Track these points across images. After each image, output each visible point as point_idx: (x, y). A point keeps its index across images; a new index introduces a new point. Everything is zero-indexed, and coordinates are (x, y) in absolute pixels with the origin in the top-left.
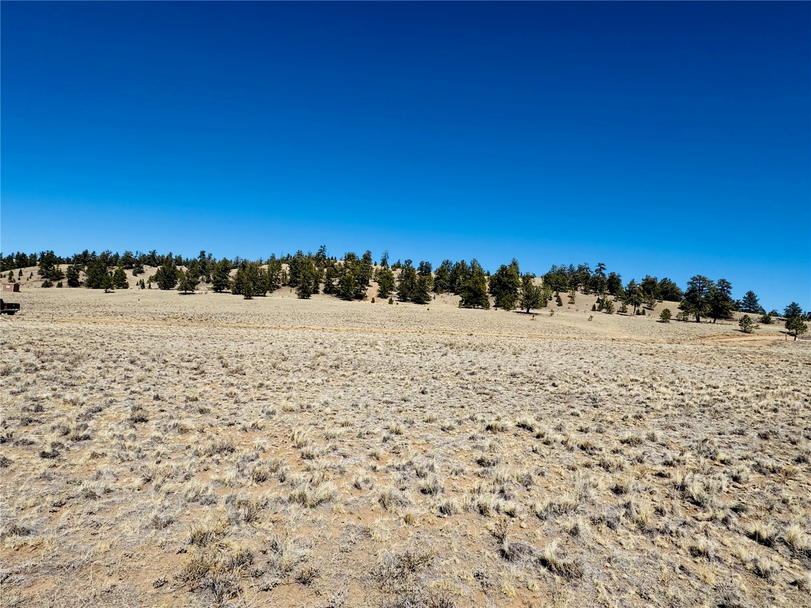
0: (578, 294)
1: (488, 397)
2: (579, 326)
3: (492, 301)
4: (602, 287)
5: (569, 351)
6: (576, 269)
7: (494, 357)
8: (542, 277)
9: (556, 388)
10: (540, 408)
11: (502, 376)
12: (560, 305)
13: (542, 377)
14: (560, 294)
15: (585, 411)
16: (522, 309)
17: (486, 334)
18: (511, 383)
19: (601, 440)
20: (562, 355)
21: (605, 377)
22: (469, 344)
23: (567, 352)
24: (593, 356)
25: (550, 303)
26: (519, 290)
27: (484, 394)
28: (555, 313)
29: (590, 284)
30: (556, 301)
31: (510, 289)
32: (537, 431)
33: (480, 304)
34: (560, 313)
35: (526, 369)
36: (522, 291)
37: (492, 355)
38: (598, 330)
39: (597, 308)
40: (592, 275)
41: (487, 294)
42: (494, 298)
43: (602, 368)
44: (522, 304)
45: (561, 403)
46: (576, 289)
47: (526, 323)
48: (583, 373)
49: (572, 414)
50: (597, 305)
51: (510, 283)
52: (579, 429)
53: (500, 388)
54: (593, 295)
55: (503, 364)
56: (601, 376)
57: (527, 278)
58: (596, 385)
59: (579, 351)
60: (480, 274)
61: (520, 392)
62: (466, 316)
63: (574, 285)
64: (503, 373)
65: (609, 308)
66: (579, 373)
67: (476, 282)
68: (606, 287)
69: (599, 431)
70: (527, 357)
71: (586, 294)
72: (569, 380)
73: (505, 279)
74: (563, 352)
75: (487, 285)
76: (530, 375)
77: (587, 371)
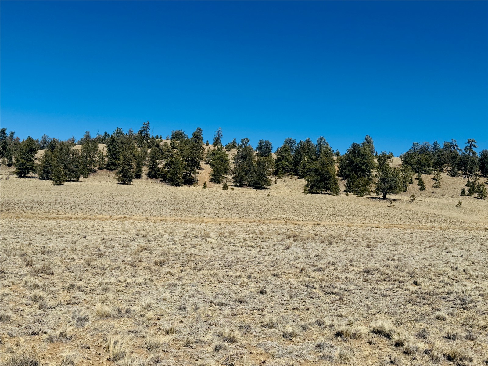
0: (444, 176)
1: (337, 297)
2: (446, 213)
3: (342, 185)
4: (472, 168)
5: (434, 243)
6: (442, 146)
7: (345, 251)
8: (401, 157)
9: (418, 287)
10: (399, 311)
11: (354, 273)
12: (423, 188)
13: (401, 274)
14: (423, 176)
15: (452, 315)
16: (378, 194)
17: (336, 223)
18: (365, 281)
19: (472, 348)
20: (425, 248)
21: (477, 274)
22: (316, 235)
23: (431, 244)
24: (462, 249)
25: (410, 187)
26: (374, 172)
27: (333, 293)
28: (417, 199)
29: (459, 164)
30: (418, 185)
31: (363, 171)
32: (396, 338)
33: (328, 189)
34: (423, 199)
35: (383, 264)
36: (377, 173)
37: (342, 248)
38: (468, 218)
39: (466, 193)
40: (460, 153)
41: (337, 177)
42: (345, 182)
43: (473, 263)
44: (377, 189)
45: (424, 304)
46: (442, 170)
47: (383, 211)
48: (450, 269)
49: (437, 318)
50: (467, 189)
51: (363, 164)
52: (445, 336)
53: (352, 287)
54: (461, 178)
55: (355, 258)
56: (471, 272)
57: (384, 159)
58: (466, 283)
59: (446, 244)
60: (328, 154)
61: (376, 291)
62: (312, 203)
63: (439, 165)
64: (356, 269)
65: (481, 192)
66: (446, 269)
67: (324, 164)
68: (477, 167)
69: (470, 338)
70: (383, 250)
71: (454, 176)
72: (434, 278)
73: (357, 160)
74: (426, 244)
75: (336, 168)
76: (387, 271)
77: (455, 267)
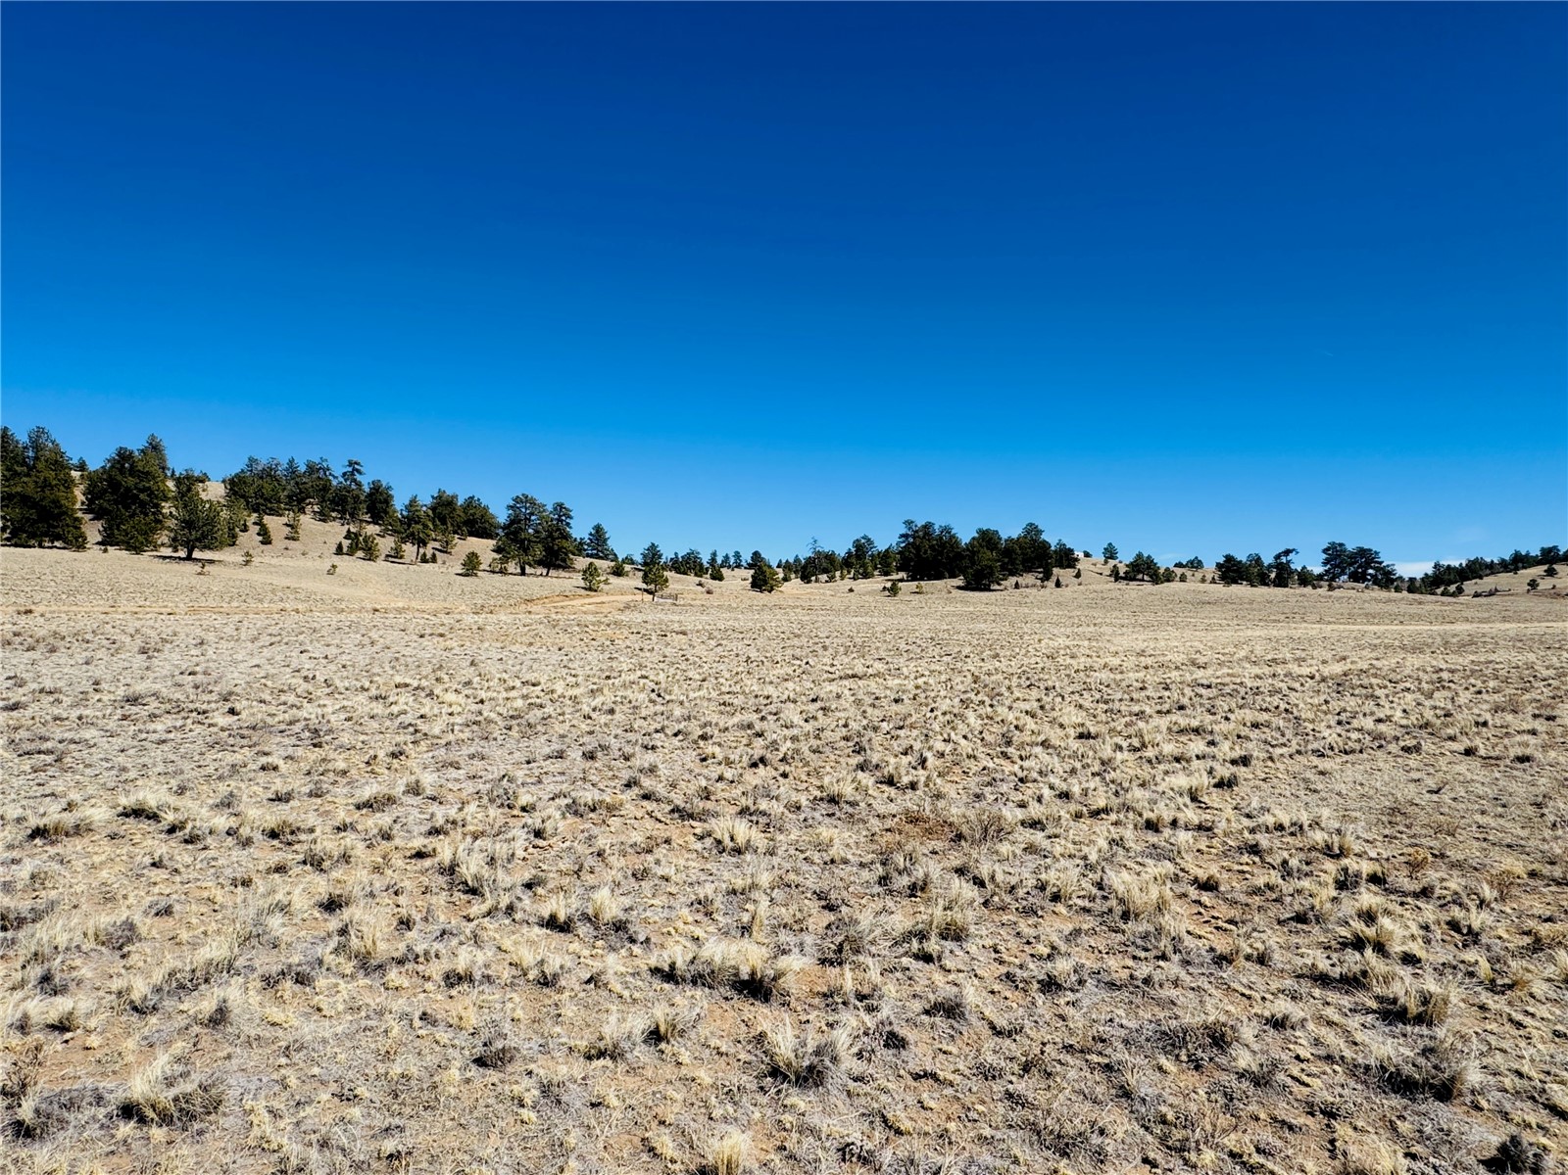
0: (306, 520)
1: (49, 759)
2: (307, 584)
3: (93, 531)
4: (355, 508)
5: (279, 638)
6: (302, 468)
7: (87, 663)
8: (224, 481)
9: (236, 717)
10: (187, 766)
11: (100, 704)
12: (267, 541)
13: (206, 697)
14: (267, 519)
15: (292, 758)
16: (176, 551)
17: (74, 608)
18: (125, 718)
19: (316, 810)
20: (262, 647)
21: (347, 685)
22: (16, 634)
23: (274, 639)
24: (328, 646)
25: (243, 538)
26: (167, 508)
27: (39, 752)
28: (256, 560)
29: (332, 501)
30: (258, 534)
31: (143, 505)
32: (170, 817)
33: (58, 538)
34: (266, 560)
35: (169, 683)
36: (173, 510)
37: (80, 658)
38: (344, 591)
39: (345, 550)
40: (334, 483)
41: (79, 514)
42: (99, 525)
43: (344, 667)
44: (174, 540)
45: (242, 747)
46: (302, 511)
47: (186, 582)
48: (301, 681)
49: (263, 768)
50: (346, 543)
51: (142, 491)
52: (274, 797)
53: (89, 734)
54: (336, 524)
55: (109, 677)
56: (338, 683)
57: (188, 483)
58: (326, 702)
59: (301, 637)
60: (59, 463)
61: (144, 736)
62: (16, 567)
63: (297, 502)
64: (105, 698)
65: (370, 549)
66: (294, 681)
67: (46, 484)
68: (363, 507)
69: (315, 794)
70: (175, 656)
71: (324, 521)
72: (268, 698)
73: (131, 481)
74: (265, 640)
75: (79, 494)
76: (177, 696)
77: (311, 676)
